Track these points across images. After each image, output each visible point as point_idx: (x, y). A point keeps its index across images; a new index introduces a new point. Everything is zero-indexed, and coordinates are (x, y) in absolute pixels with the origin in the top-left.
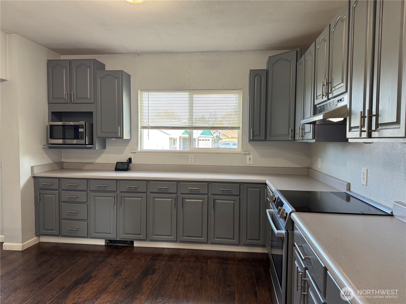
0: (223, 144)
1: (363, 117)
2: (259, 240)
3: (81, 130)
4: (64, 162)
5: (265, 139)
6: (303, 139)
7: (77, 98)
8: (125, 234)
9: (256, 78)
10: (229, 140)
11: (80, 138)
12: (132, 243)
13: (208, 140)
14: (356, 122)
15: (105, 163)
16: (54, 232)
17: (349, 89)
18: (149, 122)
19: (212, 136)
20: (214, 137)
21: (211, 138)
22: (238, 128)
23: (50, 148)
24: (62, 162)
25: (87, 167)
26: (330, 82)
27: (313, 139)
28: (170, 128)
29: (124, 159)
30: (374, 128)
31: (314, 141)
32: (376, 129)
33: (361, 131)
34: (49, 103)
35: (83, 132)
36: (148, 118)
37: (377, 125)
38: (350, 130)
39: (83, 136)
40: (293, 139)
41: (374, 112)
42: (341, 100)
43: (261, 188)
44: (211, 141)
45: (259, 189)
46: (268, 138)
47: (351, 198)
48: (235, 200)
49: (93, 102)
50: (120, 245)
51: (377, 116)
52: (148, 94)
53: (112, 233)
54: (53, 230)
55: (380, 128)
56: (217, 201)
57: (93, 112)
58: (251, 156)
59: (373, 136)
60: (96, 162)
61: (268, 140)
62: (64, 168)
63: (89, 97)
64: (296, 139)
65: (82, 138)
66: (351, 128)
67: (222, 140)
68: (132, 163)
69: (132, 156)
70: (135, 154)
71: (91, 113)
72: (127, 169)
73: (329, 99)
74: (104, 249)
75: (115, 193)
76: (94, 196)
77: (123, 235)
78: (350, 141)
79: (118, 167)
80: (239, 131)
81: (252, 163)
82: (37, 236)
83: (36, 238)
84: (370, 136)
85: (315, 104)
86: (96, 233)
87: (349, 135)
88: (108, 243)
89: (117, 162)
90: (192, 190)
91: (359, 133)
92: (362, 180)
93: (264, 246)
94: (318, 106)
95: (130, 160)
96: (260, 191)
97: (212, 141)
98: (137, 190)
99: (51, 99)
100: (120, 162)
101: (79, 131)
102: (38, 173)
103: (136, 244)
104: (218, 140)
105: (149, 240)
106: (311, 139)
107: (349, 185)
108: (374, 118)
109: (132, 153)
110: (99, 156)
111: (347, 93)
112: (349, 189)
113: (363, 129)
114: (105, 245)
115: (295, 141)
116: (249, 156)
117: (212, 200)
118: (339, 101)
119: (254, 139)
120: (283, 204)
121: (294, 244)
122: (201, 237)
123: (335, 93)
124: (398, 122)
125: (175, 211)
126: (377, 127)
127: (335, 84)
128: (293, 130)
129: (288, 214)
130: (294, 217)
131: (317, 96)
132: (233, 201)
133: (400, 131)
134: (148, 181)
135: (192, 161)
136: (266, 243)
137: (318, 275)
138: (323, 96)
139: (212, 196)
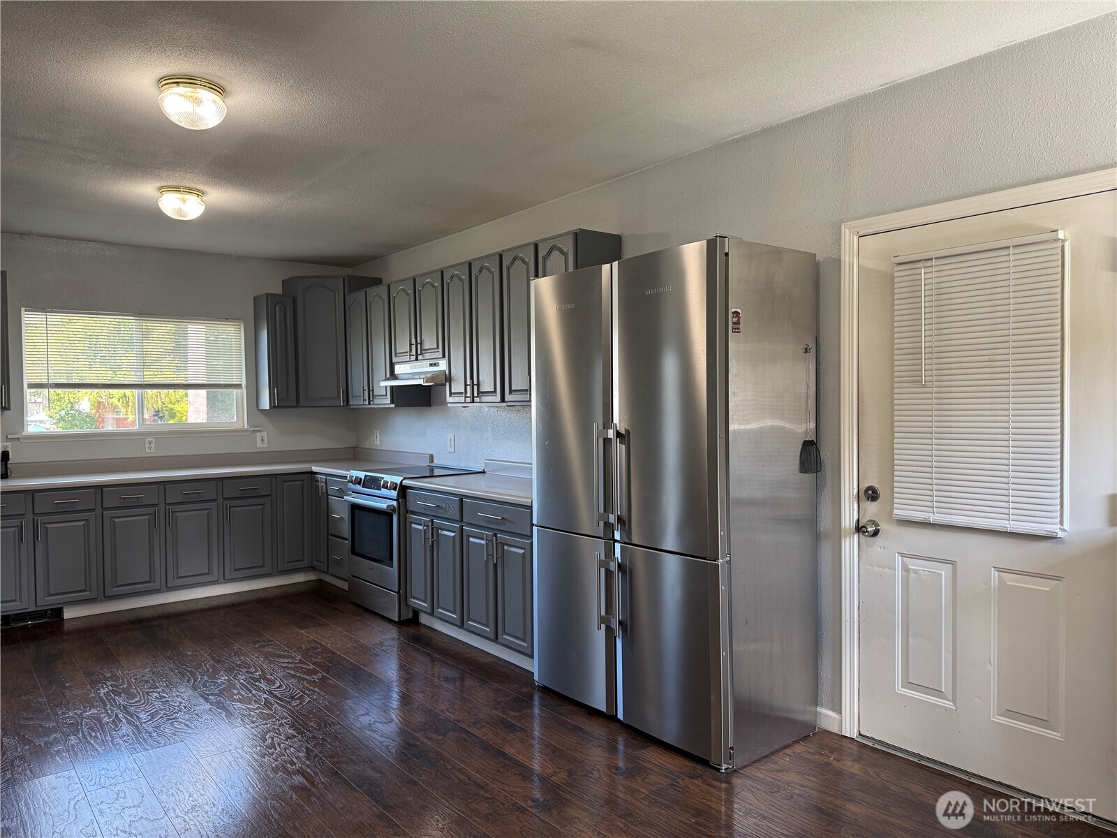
1: (465, 385)
2: (303, 560)
5: (297, 405)
8: (50, 595)
9: (277, 308)
12: (59, 612)
14: (458, 387)
17: (446, 356)
22: (239, 386)
26: (419, 342)
27: (389, 404)
30: (476, 395)
31: (393, 406)
32: (478, 396)
33: (466, 397)
40: (345, 403)
41: (475, 383)
42: (435, 364)
43: (304, 480)
46: (302, 403)
48: (264, 504)
50: (30, 623)
51: (478, 385)
53: (19, 599)
55: (481, 395)
56: (234, 509)
58: (265, 434)
59: (476, 401)
61: (302, 407)
64: (351, 403)
66: (451, 394)
68: (11, 460)
69: (9, 447)
70: (14, 443)
73: (417, 360)
75: (24, 518)
77: (47, 599)
78: (448, 405)
80: (239, 390)
81: (266, 445)
84: (473, 401)
85: (393, 361)
87: (449, 399)
90: (189, 496)
91: (463, 397)
92: (449, 447)
93: (312, 568)
95: (5, 454)
96: (301, 484)
98: (75, 507)
103: (68, 614)
105: (103, 598)
107: (432, 457)
108: (475, 387)
109: (9, 440)
111: (444, 359)
112: (432, 461)
113: (466, 395)
115: (350, 407)
116: (260, 433)
117: (225, 508)
118: (431, 365)
119: (280, 405)
120: (383, 478)
121: (407, 512)
122: (208, 574)
123: (427, 356)
124: (495, 391)
125: (157, 536)
126: (478, 394)
127: (426, 346)
128: (345, 391)
129: (399, 483)
130: (406, 482)
131: (396, 354)
132: (261, 507)
133: (498, 398)
134: (100, 488)
135: (150, 450)
136: (315, 562)
137: (453, 510)
138: (411, 355)
139: (225, 503)
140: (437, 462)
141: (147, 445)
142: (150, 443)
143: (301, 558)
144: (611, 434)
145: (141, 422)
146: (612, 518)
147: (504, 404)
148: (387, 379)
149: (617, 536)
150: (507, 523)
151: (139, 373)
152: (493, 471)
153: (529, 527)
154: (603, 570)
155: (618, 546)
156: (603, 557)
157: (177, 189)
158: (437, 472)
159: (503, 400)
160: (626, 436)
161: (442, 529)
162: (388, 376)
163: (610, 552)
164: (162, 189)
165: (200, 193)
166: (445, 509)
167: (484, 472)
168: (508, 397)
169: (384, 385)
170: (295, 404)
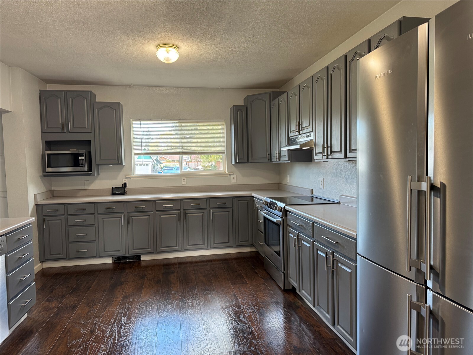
0: (165, 169)
1: (323, 148)
2: (248, 241)
3: (81, 158)
4: (54, 190)
5: (248, 162)
6: (279, 161)
7: (74, 127)
8: (134, 249)
10: (170, 164)
11: (80, 166)
12: (139, 257)
13: (147, 165)
14: (319, 150)
15: (99, 188)
16: (61, 256)
17: (314, 130)
18: (142, 147)
19: (152, 160)
20: (154, 161)
21: (150, 162)
22: (223, 153)
23: (45, 176)
24: (52, 190)
25: (81, 193)
26: (301, 123)
27: (288, 160)
28: (163, 153)
29: (120, 184)
30: (329, 154)
31: (289, 162)
32: (330, 154)
33: (323, 155)
34: (42, 132)
35: (84, 160)
36: (141, 143)
37: (331, 152)
38: (316, 154)
39: (83, 164)
40: (270, 161)
41: (329, 146)
42: (309, 136)
44: (150, 165)
45: (247, 201)
46: (250, 160)
47: (314, 199)
48: (229, 212)
49: (91, 132)
50: (127, 261)
51: (331, 147)
52: (140, 123)
53: (121, 250)
54: (60, 254)
55: (332, 154)
56: (215, 213)
57: (90, 141)
59: (329, 158)
60: (89, 189)
61: (250, 162)
62: (55, 196)
63: (87, 127)
64: (272, 160)
65: (83, 165)
66: (316, 153)
67: (161, 164)
68: (127, 187)
69: (127, 181)
70: (129, 179)
71: (89, 142)
72: (123, 194)
73: (300, 134)
74: (111, 267)
75: (123, 214)
76: (102, 218)
77: (132, 251)
78: (315, 161)
79: (114, 192)
80: (224, 155)
81: (235, 181)
82: (41, 262)
83: (40, 264)
84: (327, 158)
85: (289, 136)
86: (105, 252)
87: (315, 157)
88: (115, 261)
89: (113, 187)
90: (194, 206)
91: (322, 156)
92: (321, 186)
93: (252, 245)
94: (291, 138)
95: (125, 184)
96: (248, 202)
97: (152, 166)
98: (144, 210)
99: (45, 128)
100: (115, 187)
101: (80, 159)
102: (41, 201)
103: (143, 258)
104: (157, 165)
105: (156, 252)
106: (287, 161)
107: (312, 191)
108: (329, 148)
109: (126, 178)
110: (92, 183)
111: (313, 132)
112: (312, 194)
113: (324, 154)
114: (113, 263)
115: (272, 162)
116: (233, 176)
117: (210, 213)
118: (307, 136)
119: (240, 162)
120: (277, 204)
121: (288, 225)
122: (203, 244)
123: (305, 131)
124: (341, 151)
125: (179, 224)
126: (331, 153)
127: (304, 125)
128: (270, 154)
129: (283, 207)
130: (287, 208)
131: (290, 132)
132: (227, 213)
133: (342, 155)
134: (154, 201)
135: (184, 183)
136: (254, 243)
137: (309, 229)
138: (296, 132)
139: (210, 210)
140: (315, 194)
141: (183, 181)
142: (184, 180)
143: (247, 240)
144: (425, 187)
145: (181, 170)
146: (425, 268)
147: (347, 160)
148: (286, 146)
149: (430, 284)
150: (340, 247)
151: (180, 148)
152: (345, 203)
153: (354, 254)
154: (414, 312)
155: (430, 294)
156: (414, 299)
157: (164, 45)
158: (315, 201)
159: (346, 157)
160: (442, 190)
161: (304, 241)
162: (287, 144)
163: (422, 296)
164: (158, 46)
165: (177, 47)
166: (305, 228)
167: (339, 203)
168: (349, 155)
169: (284, 149)
170: (247, 161)
